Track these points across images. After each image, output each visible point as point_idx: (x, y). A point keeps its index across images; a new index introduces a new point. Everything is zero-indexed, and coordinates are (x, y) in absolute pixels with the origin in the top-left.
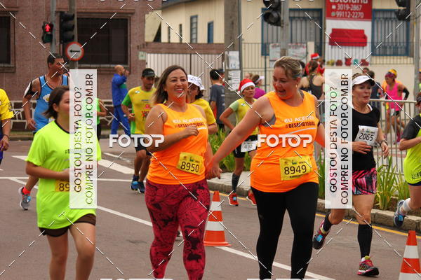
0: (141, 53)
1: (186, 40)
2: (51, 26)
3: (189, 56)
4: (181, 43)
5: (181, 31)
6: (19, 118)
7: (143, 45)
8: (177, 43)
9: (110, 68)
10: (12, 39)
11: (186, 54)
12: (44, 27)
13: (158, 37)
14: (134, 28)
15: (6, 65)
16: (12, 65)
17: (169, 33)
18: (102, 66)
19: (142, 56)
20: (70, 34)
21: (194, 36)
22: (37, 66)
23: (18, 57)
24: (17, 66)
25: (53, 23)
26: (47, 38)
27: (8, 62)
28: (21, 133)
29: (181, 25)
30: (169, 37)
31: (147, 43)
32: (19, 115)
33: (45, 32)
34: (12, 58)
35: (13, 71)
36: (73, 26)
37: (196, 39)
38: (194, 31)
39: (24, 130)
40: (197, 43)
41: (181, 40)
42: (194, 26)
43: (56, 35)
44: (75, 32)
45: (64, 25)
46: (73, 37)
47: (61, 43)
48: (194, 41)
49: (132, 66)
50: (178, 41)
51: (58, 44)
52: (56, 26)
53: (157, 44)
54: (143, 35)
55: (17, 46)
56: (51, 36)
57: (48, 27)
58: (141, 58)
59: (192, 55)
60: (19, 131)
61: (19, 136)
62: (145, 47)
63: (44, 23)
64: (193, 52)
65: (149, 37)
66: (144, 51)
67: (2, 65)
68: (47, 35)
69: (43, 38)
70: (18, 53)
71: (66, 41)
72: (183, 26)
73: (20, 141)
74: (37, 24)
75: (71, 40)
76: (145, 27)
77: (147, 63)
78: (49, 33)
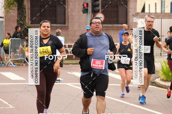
0: (135, 18)
1: (159, 11)
2: (87, 4)
3: (160, 19)
4: (156, 13)
5: (156, 6)
6: (71, 53)
7: (136, 14)
8: (154, 13)
9: (118, 26)
10: (67, 12)
11: (159, 18)
12: (83, 5)
13: (143, 10)
14: (131, 5)
15: (64, 25)
16: (66, 25)
17: (149, 8)
18: (114, 25)
19: (135, 20)
20: (97, 8)
21: (163, 9)
22: (79, 25)
23: (70, 21)
24: (69, 26)
25: (89, 3)
26: (85, 11)
27: (65, 23)
28: (71, 61)
29: (156, 4)
30: (149, 10)
31: (138, 13)
32: (70, 52)
33: (84, 7)
34: (67, 22)
35: (67, 28)
36: (99, 5)
37: (164, 10)
38: (163, 6)
39: (73, 59)
40: (164, 13)
41: (156, 11)
42: (163, 4)
43: (90, 9)
44: (100, 7)
45: (94, 4)
46: (99, 10)
47: (92, 13)
48: (163, 12)
49: (130, 25)
50: (154, 12)
51: (91, 14)
52: (90, 5)
53: (143, 13)
54: (135, 9)
55: (69, 15)
56: (87, 10)
57: (85, 5)
58: (134, 21)
59: (162, 19)
60: (70, 60)
61: (70, 62)
62: (137, 15)
63: (84, 3)
64: (163, 18)
65: (139, 10)
66: (136, 17)
67: (61, 25)
68: (85, 9)
69: (83, 11)
70: (70, 19)
71: (95, 12)
72: (157, 4)
73: (71, 65)
74: (79, 4)
75: (98, 12)
76: (136, 4)
77: (138, 24)
78: (86, 8)
